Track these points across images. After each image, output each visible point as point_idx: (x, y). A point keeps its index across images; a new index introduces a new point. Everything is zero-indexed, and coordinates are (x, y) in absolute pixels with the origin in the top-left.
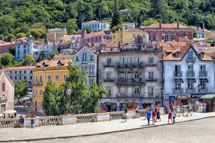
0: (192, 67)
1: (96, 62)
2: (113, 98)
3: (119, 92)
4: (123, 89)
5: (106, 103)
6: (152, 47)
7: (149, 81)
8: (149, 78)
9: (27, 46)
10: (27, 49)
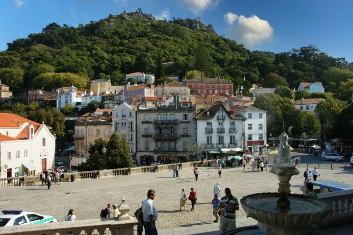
0: (222, 124)
1: (135, 118)
2: (151, 152)
3: (156, 146)
4: (159, 144)
5: (144, 156)
6: (187, 105)
7: (183, 136)
8: (184, 133)
9: (69, 96)
10: (69, 99)
